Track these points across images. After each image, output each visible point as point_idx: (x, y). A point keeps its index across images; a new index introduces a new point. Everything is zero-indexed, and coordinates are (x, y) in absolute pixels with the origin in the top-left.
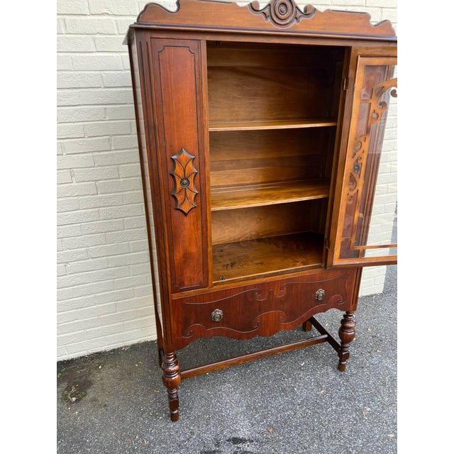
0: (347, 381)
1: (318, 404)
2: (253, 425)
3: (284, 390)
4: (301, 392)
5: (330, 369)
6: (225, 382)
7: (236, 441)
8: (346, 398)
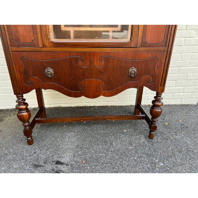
0: (153, 145)
1: (125, 153)
2: (74, 156)
3: (106, 142)
4: (117, 145)
5: (143, 136)
6: (72, 131)
7: (58, 163)
8: (147, 154)
